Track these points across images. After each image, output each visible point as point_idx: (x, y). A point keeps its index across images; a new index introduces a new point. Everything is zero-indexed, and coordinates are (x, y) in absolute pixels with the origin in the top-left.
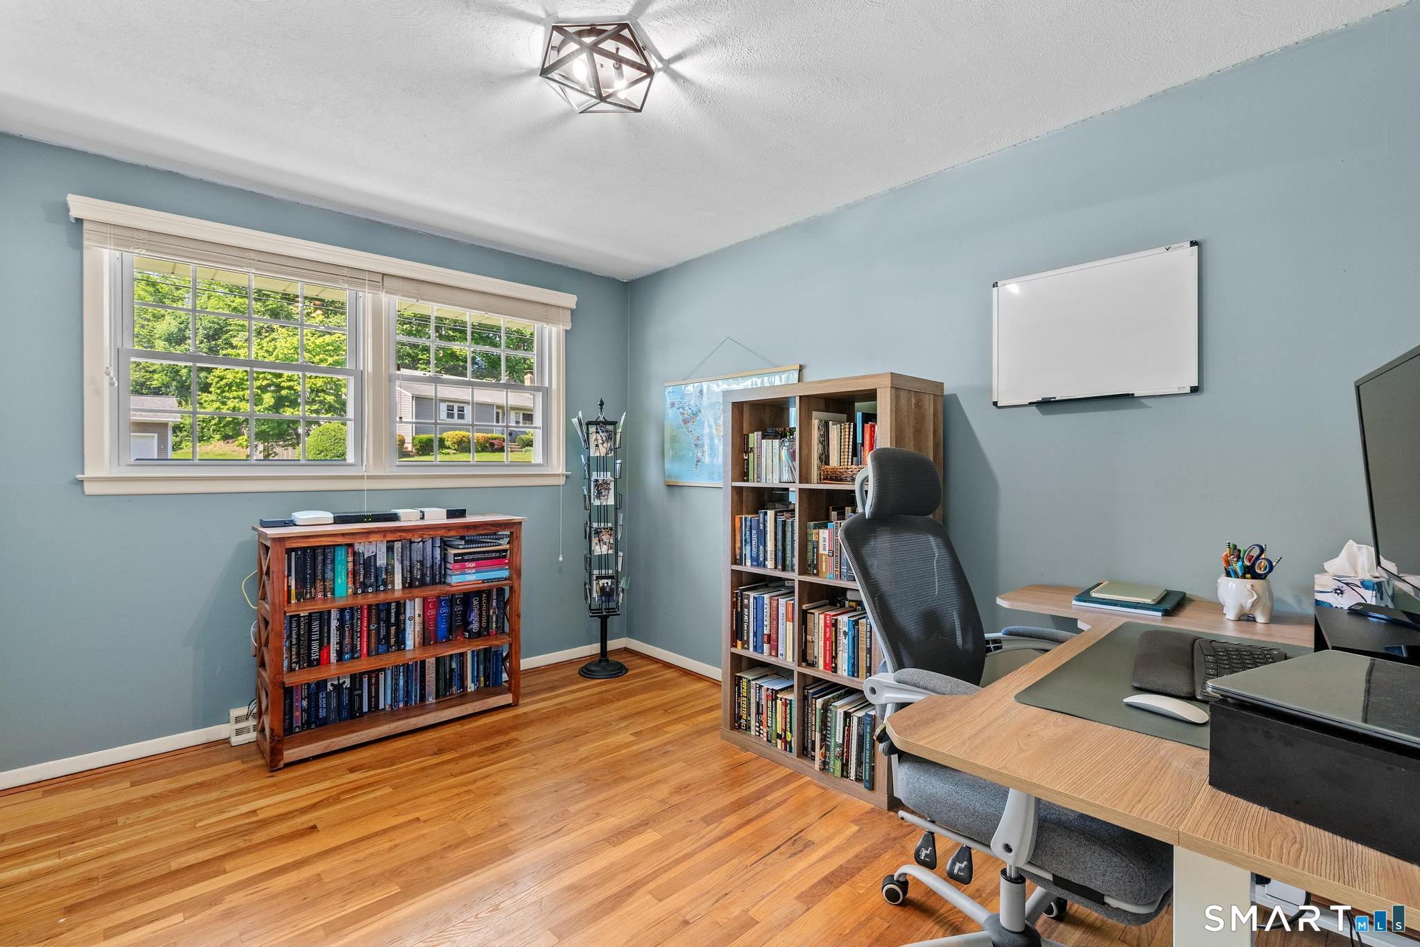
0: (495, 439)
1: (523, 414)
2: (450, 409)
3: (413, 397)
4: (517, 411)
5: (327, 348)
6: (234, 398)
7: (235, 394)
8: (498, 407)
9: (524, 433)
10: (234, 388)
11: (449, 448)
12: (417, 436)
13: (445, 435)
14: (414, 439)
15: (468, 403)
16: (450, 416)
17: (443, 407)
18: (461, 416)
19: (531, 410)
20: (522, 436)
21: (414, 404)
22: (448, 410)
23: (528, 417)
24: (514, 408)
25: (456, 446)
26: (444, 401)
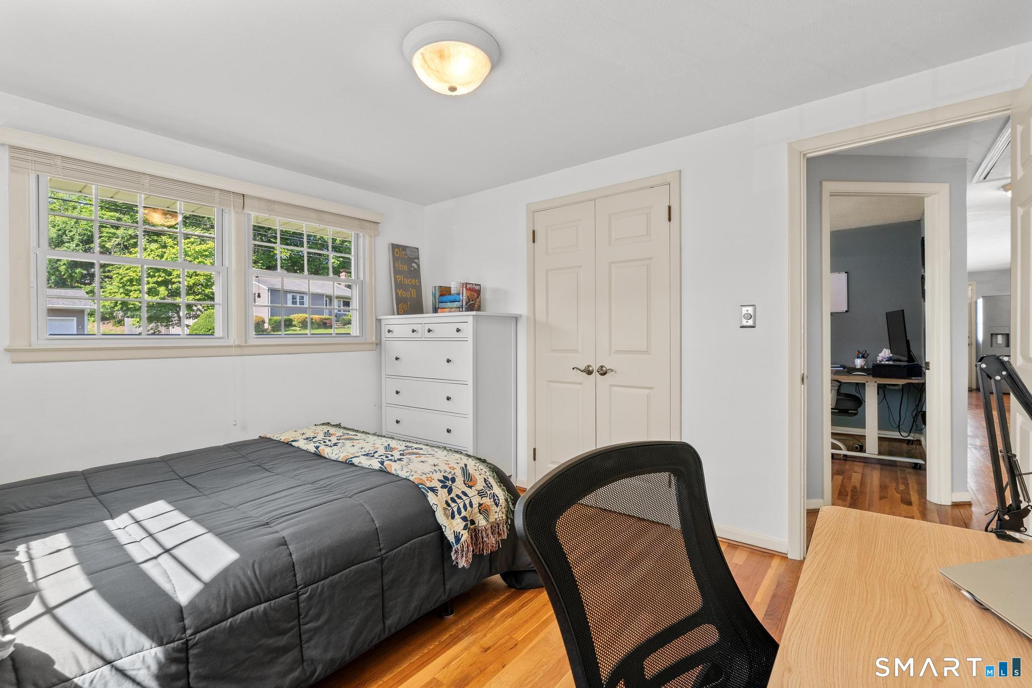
0: (327, 319)
1: (343, 301)
2: (294, 298)
3: (268, 290)
4: (339, 299)
5: (204, 253)
6: (135, 291)
7: (136, 287)
8: (327, 296)
9: (345, 315)
10: (134, 283)
11: (295, 326)
12: (272, 318)
13: (292, 317)
14: (270, 320)
15: (306, 294)
16: (294, 303)
17: (289, 296)
18: (302, 303)
19: (350, 299)
20: (344, 317)
21: (269, 294)
22: (293, 299)
23: (347, 304)
24: (337, 297)
25: (301, 325)
26: (291, 292)
